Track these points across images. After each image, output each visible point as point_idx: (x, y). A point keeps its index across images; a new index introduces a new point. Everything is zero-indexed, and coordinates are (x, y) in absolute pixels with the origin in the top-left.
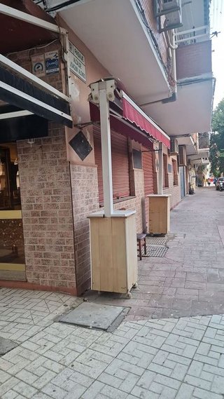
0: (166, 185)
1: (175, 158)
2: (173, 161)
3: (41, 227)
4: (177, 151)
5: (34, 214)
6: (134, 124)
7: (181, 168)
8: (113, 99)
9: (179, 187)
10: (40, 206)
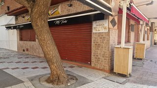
0: (144, 40)
1: (149, 28)
2: (148, 29)
3: (98, 49)
4: (150, 25)
5: (95, 45)
6: (134, 15)
7: (151, 33)
8: (128, 6)
9: (149, 41)
10: (98, 42)
